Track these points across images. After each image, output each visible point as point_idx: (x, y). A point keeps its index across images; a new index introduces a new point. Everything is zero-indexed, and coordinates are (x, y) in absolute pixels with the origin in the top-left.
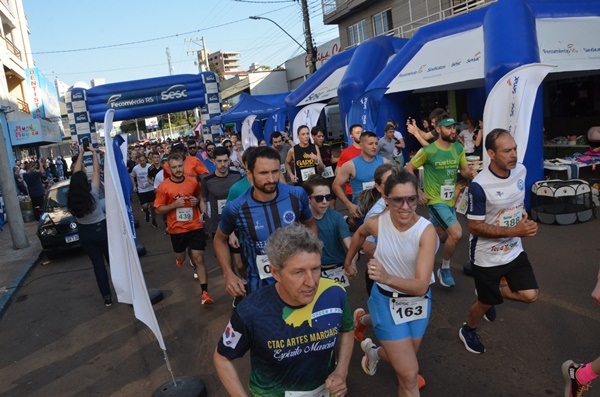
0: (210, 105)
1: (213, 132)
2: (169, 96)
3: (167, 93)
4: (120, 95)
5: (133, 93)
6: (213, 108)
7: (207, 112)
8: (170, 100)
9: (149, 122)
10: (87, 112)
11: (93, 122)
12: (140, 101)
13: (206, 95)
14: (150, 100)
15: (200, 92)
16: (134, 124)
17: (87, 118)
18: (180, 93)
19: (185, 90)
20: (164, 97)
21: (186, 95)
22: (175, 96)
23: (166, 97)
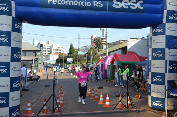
0: (168, 25)
1: (168, 58)
2: (121, 5)
6: (171, 29)
7: (163, 33)
8: (122, 9)
9: (69, 60)
10: (12, 2)
11: (19, 19)
12: (85, 2)
13: (165, 12)
14: (98, 4)
15: (159, 6)
16: (62, 60)
17: (10, 9)
18: (136, 3)
19: (142, 2)
20: (116, 4)
21: (142, 8)
22: (129, 6)
23: (118, 5)
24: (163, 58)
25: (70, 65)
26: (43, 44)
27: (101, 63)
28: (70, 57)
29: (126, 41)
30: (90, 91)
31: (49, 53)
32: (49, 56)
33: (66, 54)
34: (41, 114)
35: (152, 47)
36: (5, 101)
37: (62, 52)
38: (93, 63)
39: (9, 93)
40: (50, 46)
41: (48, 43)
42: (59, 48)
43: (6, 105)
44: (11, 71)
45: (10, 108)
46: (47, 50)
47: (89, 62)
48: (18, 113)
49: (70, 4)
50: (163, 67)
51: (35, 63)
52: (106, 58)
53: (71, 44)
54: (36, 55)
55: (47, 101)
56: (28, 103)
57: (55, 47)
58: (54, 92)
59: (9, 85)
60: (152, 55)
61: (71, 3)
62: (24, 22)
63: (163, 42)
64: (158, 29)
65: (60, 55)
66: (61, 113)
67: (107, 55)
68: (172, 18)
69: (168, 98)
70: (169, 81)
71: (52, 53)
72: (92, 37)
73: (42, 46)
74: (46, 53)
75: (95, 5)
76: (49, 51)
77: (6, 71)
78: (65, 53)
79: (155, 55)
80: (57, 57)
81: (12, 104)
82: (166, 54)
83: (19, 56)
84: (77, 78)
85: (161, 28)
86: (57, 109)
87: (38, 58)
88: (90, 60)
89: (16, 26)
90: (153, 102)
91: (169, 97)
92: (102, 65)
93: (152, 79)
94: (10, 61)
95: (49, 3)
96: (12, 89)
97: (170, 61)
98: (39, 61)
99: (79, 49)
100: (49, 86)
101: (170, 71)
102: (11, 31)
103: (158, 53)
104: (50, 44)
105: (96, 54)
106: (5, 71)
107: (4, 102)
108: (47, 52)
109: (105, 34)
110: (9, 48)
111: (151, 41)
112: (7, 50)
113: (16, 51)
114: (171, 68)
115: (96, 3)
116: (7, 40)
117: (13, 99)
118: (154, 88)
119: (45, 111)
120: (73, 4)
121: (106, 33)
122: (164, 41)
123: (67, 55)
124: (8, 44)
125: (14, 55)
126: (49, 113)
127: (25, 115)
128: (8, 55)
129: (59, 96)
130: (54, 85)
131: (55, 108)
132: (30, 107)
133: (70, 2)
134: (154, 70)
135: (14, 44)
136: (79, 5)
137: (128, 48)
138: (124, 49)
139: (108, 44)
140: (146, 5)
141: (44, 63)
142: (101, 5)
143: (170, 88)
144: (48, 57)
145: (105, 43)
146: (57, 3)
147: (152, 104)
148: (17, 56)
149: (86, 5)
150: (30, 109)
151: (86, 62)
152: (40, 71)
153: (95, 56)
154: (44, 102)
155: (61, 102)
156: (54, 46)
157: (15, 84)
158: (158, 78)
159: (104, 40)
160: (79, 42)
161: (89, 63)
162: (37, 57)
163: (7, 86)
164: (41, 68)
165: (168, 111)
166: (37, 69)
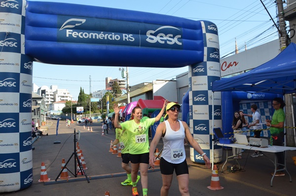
0: (210, 64)
1: (212, 102)
2: (157, 39)
3: (155, 35)
4: (84, 21)
5: (104, 23)
7: (205, 73)
8: (157, 45)
9: (79, 109)
10: (22, 35)
11: (30, 57)
12: (113, 36)
13: (205, 49)
14: (129, 38)
15: (198, 42)
16: (70, 109)
17: (19, 45)
18: (173, 37)
19: (180, 36)
20: (150, 38)
21: (180, 44)
22: (165, 41)
23: (153, 39)
24: (206, 103)
25: (81, 115)
26: (45, 90)
27: (123, 112)
28: (81, 105)
29: (152, 84)
30: (116, 147)
31: (53, 100)
32: (53, 105)
33: (74, 102)
34: (60, 179)
35: (193, 90)
36: (15, 165)
37: (69, 99)
38: (110, 112)
39: (18, 154)
40: (53, 91)
41: (51, 88)
42: (65, 94)
43: (16, 169)
44: (20, 124)
45: (22, 173)
46: (49, 97)
47: (104, 110)
48: (31, 179)
49: (94, 37)
50: (206, 114)
51: (37, 115)
52: (128, 105)
53: (81, 88)
54: (37, 104)
55: (66, 162)
56: (42, 165)
57: (60, 93)
58: (75, 150)
59: (19, 144)
60: (193, 99)
61: (96, 36)
62: (35, 61)
63: (205, 84)
64: (198, 68)
65: (67, 103)
66: (86, 176)
67: (129, 102)
68: (213, 56)
69: (214, 149)
70: (215, 130)
71: (57, 101)
72: (107, 79)
73: (43, 92)
74: (48, 102)
75: (125, 39)
76: (52, 98)
77: (14, 125)
78: (73, 100)
79: (196, 99)
80: (63, 106)
81: (23, 168)
82: (209, 97)
83: (29, 104)
84: (92, 131)
85: (202, 68)
86: (80, 171)
87: (39, 108)
88: (105, 108)
89: (26, 66)
90: (196, 156)
91: (216, 147)
92: (124, 114)
93: (194, 128)
94: (18, 112)
95: (67, 36)
96: (23, 149)
97: (215, 106)
98: (41, 111)
99: (91, 95)
100: (60, 143)
101: (216, 118)
102: (19, 72)
103: (200, 97)
104: (54, 90)
105: (113, 101)
106: (12, 125)
107: (13, 165)
108: (50, 100)
109: (125, 75)
110: (18, 94)
111: (191, 83)
112: (14, 97)
113: (26, 97)
114: (215, 114)
115: (126, 36)
116: (15, 84)
117: (25, 162)
118: (197, 139)
119: (65, 175)
120: (98, 38)
121: (127, 74)
122: (206, 82)
123: (76, 103)
124: (16, 89)
125: (24, 103)
126: (70, 178)
127: (39, 181)
128: (16, 104)
129: (80, 154)
130: (75, 140)
131: (77, 171)
132: (45, 170)
133: (94, 35)
134: (196, 117)
135: (23, 90)
136: (106, 38)
137: (154, 92)
138: (149, 93)
139: (130, 87)
140: (184, 40)
141: (47, 114)
142: (132, 39)
143: (217, 137)
144: (51, 107)
145: (125, 86)
146: (78, 36)
147: (195, 157)
148: (27, 105)
149: (113, 39)
150: (45, 173)
151: (100, 111)
152: (43, 124)
153: (113, 102)
154: (63, 163)
155: (83, 163)
156: (58, 92)
157: (26, 142)
158: (201, 126)
159: (122, 83)
160: (90, 86)
161: (104, 113)
162: (38, 106)
163: (16, 144)
164: (44, 120)
165: (214, 164)
166: (38, 122)
